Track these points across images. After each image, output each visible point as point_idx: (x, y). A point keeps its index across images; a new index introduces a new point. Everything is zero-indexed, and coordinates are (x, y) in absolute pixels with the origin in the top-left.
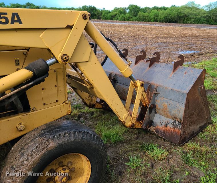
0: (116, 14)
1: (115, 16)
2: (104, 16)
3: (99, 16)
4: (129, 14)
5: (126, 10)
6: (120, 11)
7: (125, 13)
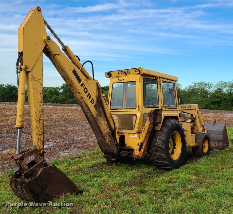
4: (62, 95)
5: (58, 90)
6: (50, 91)
7: (57, 94)
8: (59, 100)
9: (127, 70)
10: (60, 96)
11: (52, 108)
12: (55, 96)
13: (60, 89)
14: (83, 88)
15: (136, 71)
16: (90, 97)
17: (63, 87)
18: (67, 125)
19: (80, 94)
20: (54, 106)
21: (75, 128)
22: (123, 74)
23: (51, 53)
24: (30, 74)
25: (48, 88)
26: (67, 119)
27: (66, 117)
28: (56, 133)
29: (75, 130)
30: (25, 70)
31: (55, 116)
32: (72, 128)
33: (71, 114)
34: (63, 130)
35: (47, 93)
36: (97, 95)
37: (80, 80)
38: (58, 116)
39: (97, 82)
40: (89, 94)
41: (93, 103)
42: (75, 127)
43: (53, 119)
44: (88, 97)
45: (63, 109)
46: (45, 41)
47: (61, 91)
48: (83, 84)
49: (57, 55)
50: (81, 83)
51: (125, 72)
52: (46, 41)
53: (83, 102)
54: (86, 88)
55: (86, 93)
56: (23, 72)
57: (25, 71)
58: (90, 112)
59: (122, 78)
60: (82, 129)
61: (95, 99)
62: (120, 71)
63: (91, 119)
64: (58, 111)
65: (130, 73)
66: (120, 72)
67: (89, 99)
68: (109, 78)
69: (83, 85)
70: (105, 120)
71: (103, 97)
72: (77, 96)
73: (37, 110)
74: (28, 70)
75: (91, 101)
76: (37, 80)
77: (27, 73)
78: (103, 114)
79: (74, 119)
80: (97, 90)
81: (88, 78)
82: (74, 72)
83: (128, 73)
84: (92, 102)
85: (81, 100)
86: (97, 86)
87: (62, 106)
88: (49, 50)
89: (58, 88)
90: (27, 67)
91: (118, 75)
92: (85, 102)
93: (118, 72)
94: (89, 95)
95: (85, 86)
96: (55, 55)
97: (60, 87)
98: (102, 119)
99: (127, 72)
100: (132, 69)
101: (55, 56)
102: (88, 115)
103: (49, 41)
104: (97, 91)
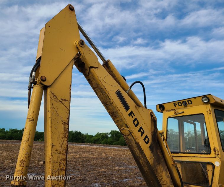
0: (99, 139)
1: (98, 140)
2: (88, 140)
3: (83, 140)
4: (111, 139)
5: (108, 135)
6: (103, 136)
7: (107, 137)
8: (108, 142)
9: (188, 100)
10: (109, 139)
11: (103, 148)
12: (106, 139)
13: (109, 134)
14: (131, 119)
15: (204, 99)
16: (143, 133)
17: (111, 133)
18: (113, 164)
19: (128, 127)
20: (104, 146)
21: (120, 168)
22: (182, 105)
23: (86, 65)
24: (49, 90)
25: (101, 133)
26: (113, 158)
27: (113, 156)
28: (103, 172)
29: (120, 170)
30: (41, 83)
31: (104, 155)
32: (117, 168)
33: (116, 154)
34: (109, 169)
35: (100, 137)
36: (153, 130)
37: (127, 107)
38: (106, 155)
39: (151, 112)
40: (141, 128)
41: (147, 143)
42: (120, 166)
43: (102, 157)
44: (140, 133)
45: (111, 149)
46: (77, 48)
47: (110, 136)
48: (132, 112)
49: (94, 67)
50: (129, 111)
51: (185, 103)
52: (78, 46)
53: (133, 140)
54: (136, 119)
55: (136, 126)
56: (38, 86)
57: (41, 85)
58: (144, 156)
59: (180, 111)
60: (126, 169)
61: (150, 137)
62: (177, 102)
63: (146, 169)
64: (107, 151)
65: (192, 103)
66: (177, 104)
67: (142, 135)
68: (162, 112)
69: (132, 114)
70: (166, 170)
71: (160, 134)
72: (124, 131)
73: (56, 152)
74: (45, 83)
75: (144, 139)
76: (61, 101)
77: (45, 88)
78: (163, 160)
79: (119, 158)
80: (152, 123)
81: (138, 105)
82: (119, 94)
83: (189, 104)
84: (147, 140)
85: (130, 137)
86: (152, 118)
87: (110, 147)
88: (83, 61)
89: (107, 134)
90: (43, 78)
91: (174, 108)
92: (135, 141)
93: (174, 104)
94: (142, 130)
95: (134, 115)
96: (92, 67)
97: (109, 133)
98: (162, 169)
99: (187, 103)
100: (195, 98)
101: (91, 69)
102: (141, 161)
103: (82, 46)
104: (152, 125)
